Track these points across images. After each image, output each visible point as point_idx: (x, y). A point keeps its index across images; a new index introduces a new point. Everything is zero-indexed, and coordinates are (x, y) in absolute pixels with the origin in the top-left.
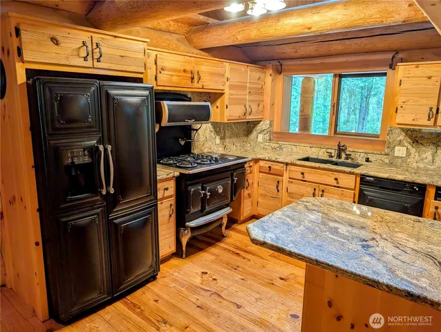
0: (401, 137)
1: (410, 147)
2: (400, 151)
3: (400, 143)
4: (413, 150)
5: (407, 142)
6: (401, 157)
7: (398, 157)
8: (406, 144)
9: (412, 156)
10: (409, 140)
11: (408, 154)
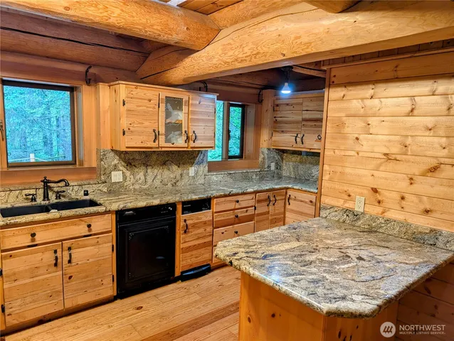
0: (116, 161)
1: (125, 170)
2: (117, 177)
3: (115, 168)
4: (128, 173)
5: (122, 166)
6: (119, 183)
7: (115, 183)
8: (121, 168)
9: (128, 179)
10: (123, 163)
11: (125, 177)
